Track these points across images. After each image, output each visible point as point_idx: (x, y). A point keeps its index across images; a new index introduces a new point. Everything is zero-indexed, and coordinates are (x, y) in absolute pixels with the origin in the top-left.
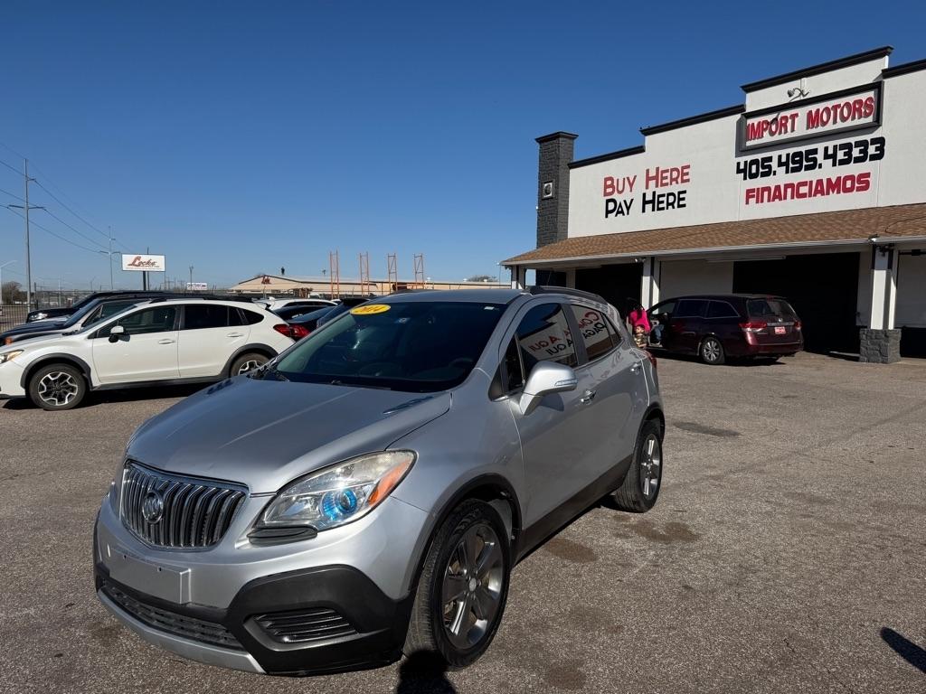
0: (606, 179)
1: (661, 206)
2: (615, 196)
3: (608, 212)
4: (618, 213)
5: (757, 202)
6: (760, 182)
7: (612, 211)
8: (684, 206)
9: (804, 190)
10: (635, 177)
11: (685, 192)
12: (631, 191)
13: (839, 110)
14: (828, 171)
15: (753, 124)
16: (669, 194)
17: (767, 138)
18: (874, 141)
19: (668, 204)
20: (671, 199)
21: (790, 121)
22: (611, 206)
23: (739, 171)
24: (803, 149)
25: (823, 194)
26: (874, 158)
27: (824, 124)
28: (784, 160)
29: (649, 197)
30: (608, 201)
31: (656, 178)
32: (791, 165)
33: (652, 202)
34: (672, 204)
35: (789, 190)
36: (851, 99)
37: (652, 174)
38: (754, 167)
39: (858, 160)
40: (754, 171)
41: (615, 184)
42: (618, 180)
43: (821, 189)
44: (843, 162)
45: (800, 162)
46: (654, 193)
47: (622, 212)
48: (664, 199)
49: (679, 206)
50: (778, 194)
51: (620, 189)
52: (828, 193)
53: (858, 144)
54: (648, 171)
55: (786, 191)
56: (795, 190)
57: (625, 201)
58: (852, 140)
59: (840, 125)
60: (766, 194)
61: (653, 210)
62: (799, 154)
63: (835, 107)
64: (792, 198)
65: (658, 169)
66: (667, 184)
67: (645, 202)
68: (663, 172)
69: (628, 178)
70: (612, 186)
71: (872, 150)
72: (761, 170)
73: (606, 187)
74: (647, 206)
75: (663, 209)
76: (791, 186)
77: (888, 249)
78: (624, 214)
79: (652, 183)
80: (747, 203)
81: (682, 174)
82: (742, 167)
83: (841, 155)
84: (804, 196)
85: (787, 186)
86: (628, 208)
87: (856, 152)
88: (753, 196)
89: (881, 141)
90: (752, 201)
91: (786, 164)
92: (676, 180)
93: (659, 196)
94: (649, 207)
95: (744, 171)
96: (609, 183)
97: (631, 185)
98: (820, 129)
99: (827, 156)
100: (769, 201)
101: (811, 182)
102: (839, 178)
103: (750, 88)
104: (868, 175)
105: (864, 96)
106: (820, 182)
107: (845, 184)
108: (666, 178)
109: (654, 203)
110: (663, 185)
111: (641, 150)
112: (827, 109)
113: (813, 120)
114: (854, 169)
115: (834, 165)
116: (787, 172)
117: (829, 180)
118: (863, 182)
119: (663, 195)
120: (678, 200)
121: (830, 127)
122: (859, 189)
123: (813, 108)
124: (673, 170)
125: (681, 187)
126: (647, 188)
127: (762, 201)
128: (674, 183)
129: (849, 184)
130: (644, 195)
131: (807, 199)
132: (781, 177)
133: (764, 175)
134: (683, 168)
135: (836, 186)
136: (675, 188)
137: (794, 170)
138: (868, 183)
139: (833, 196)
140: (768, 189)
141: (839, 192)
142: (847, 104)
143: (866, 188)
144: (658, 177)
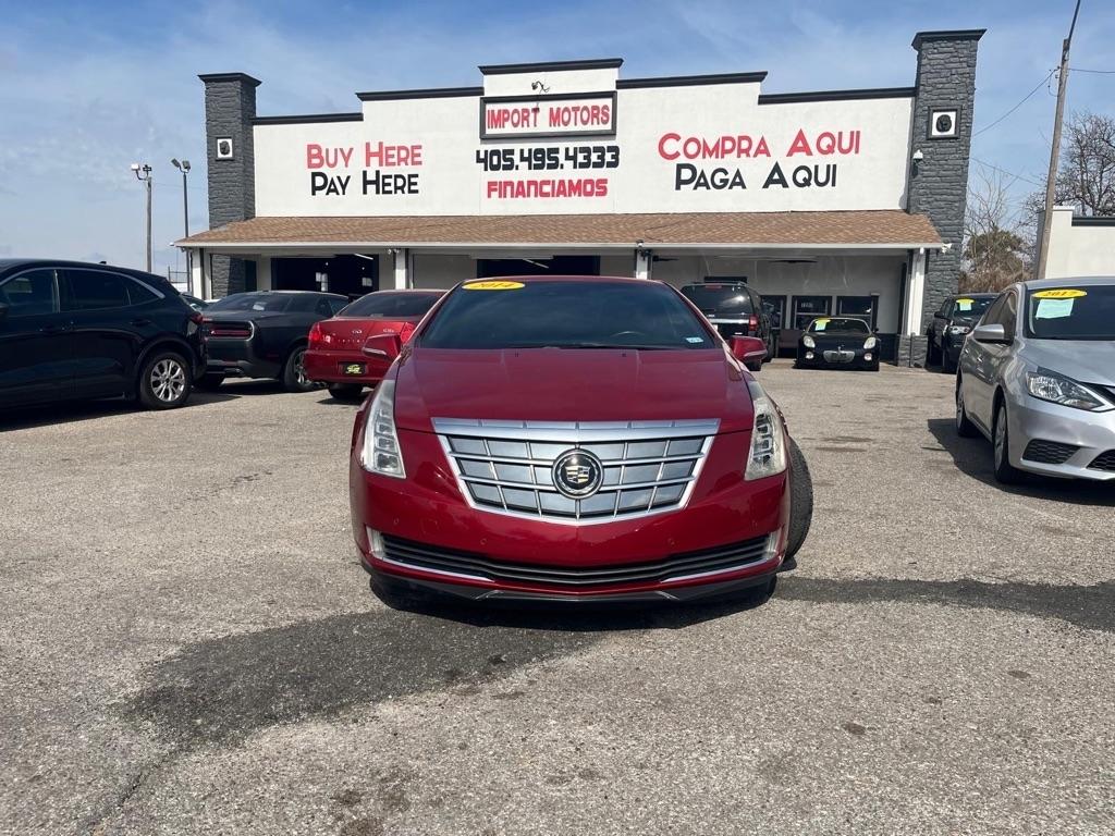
0: (310, 147)
1: (387, 188)
2: (324, 169)
3: (315, 189)
4: (329, 191)
5: (500, 196)
6: (501, 176)
7: (321, 188)
8: (416, 192)
9: (547, 189)
10: (351, 150)
11: (416, 176)
12: (346, 166)
13: (579, 113)
14: (568, 173)
15: (493, 111)
16: (397, 177)
17: (508, 129)
18: (611, 149)
19: (396, 188)
20: (400, 182)
21: (532, 115)
22: (319, 181)
23: (479, 160)
24: (545, 145)
25: (565, 196)
26: (611, 165)
27: (566, 124)
28: (526, 155)
29: (371, 176)
30: (314, 175)
31: (379, 154)
32: (534, 162)
33: (376, 182)
34: (402, 188)
35: (533, 188)
36: (590, 103)
37: (374, 148)
38: (495, 158)
39: (596, 165)
40: (495, 162)
41: (324, 154)
42: (327, 151)
43: (564, 189)
44: (583, 166)
45: (542, 159)
46: (378, 172)
47: (335, 190)
48: (391, 181)
49: (410, 191)
50: (520, 190)
51: (332, 160)
52: (570, 195)
53: (596, 149)
54: (368, 145)
55: (529, 188)
56: (538, 188)
57: (339, 178)
58: (591, 144)
59: (580, 128)
60: (509, 188)
61: (378, 192)
62: (540, 151)
63: (576, 109)
64: (536, 196)
65: (381, 144)
66: (393, 164)
67: (366, 182)
68: (388, 149)
69: (341, 150)
70: (319, 156)
71: (608, 157)
72: (503, 163)
73: (310, 157)
74: (368, 186)
75: (390, 192)
76: (535, 183)
77: (648, 254)
78: (338, 194)
79: (375, 161)
80: (489, 196)
81: (413, 154)
82: (482, 156)
83: (580, 158)
84: (547, 195)
85: (530, 183)
86: (344, 187)
87: (594, 157)
88: (495, 190)
89: (615, 149)
90: (495, 194)
91: (528, 160)
92: (405, 160)
93: (384, 177)
94: (371, 188)
95: (485, 160)
96: (314, 151)
97: (346, 159)
98: (561, 129)
99: (568, 158)
100: (512, 196)
101: (554, 182)
102: (579, 181)
103: (487, 70)
104: (605, 181)
105: (600, 102)
106: (562, 182)
107: (585, 186)
108: (393, 156)
109: (379, 184)
110: (388, 164)
111: (358, 117)
112: (566, 109)
113: (555, 118)
114: (592, 173)
115: (575, 167)
116: (530, 168)
117: (570, 181)
118: (601, 188)
119: (390, 177)
120: (409, 185)
121: (571, 128)
122: (599, 194)
123: (555, 105)
124: (400, 148)
125: (412, 170)
126: (368, 164)
127: (505, 197)
128: (403, 164)
129: (589, 188)
130: (365, 173)
131: (550, 199)
132: (523, 173)
133: (506, 168)
134: (413, 148)
135: (576, 188)
136: (405, 170)
137: (537, 167)
138: (605, 188)
139: (575, 198)
140: (511, 184)
141: (580, 195)
142: (585, 108)
143: (604, 193)
144: (383, 154)
